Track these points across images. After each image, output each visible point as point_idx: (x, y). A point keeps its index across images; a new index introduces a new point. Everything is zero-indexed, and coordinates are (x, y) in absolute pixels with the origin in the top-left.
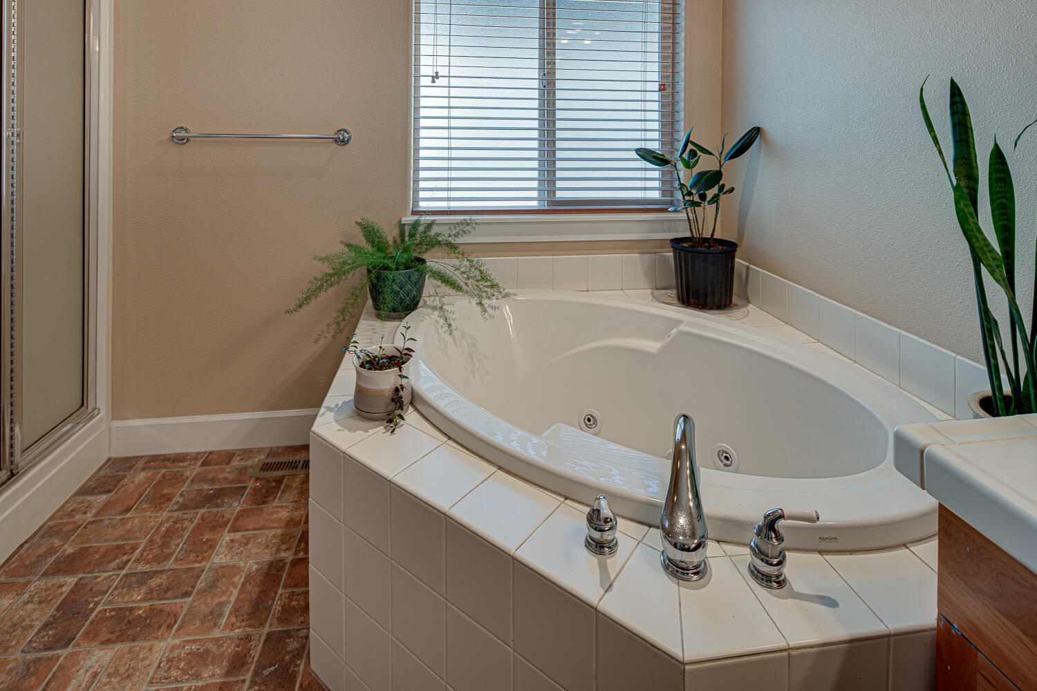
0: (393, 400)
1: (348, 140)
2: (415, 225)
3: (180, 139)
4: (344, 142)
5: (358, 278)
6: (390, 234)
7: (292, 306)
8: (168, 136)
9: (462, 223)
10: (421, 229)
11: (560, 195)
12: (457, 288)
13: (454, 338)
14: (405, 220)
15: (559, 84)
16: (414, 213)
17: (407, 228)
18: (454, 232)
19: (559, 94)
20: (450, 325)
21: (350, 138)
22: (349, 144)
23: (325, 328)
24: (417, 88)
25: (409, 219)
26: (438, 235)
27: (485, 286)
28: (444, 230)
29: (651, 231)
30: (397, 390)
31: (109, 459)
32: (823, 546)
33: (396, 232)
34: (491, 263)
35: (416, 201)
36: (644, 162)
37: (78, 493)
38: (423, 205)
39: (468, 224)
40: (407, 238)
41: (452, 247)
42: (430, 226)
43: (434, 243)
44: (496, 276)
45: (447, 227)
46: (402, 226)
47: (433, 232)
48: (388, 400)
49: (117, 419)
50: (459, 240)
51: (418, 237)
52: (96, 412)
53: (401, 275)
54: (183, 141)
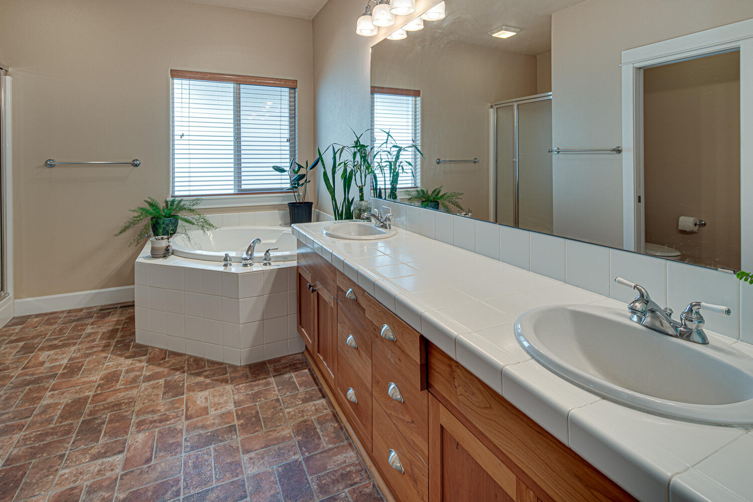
0: (166, 249)
1: (139, 165)
2: (173, 202)
3: (49, 165)
4: (136, 165)
5: (147, 221)
6: (162, 205)
7: (117, 233)
8: (43, 163)
9: (196, 200)
10: (176, 203)
11: (243, 187)
12: (193, 224)
13: (191, 244)
14: (168, 199)
15: (242, 139)
16: (172, 197)
17: (169, 203)
18: (192, 204)
19: (242, 143)
20: (189, 238)
21: (140, 163)
22: (140, 166)
23: (133, 241)
24: (173, 140)
25: (170, 199)
26: (184, 205)
27: (206, 225)
28: (188, 203)
29: (282, 201)
30: (167, 247)
31: (14, 318)
32: (285, 260)
33: (164, 205)
34: (210, 217)
35: (173, 192)
36: (277, 172)
37: (5, 326)
38: (177, 194)
39: (199, 200)
40: (169, 206)
41: (192, 210)
42: (180, 201)
43: (182, 209)
44: (211, 222)
45: (188, 202)
46: (167, 202)
47: (182, 204)
48: (164, 249)
49: (17, 299)
50: (195, 207)
51: (175, 205)
52: (7, 295)
53: (167, 220)
54: (52, 166)
